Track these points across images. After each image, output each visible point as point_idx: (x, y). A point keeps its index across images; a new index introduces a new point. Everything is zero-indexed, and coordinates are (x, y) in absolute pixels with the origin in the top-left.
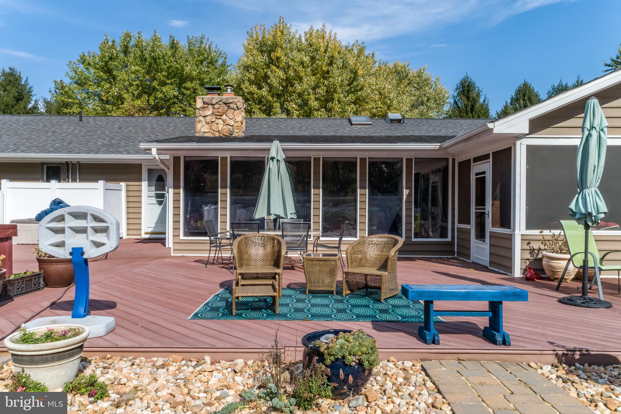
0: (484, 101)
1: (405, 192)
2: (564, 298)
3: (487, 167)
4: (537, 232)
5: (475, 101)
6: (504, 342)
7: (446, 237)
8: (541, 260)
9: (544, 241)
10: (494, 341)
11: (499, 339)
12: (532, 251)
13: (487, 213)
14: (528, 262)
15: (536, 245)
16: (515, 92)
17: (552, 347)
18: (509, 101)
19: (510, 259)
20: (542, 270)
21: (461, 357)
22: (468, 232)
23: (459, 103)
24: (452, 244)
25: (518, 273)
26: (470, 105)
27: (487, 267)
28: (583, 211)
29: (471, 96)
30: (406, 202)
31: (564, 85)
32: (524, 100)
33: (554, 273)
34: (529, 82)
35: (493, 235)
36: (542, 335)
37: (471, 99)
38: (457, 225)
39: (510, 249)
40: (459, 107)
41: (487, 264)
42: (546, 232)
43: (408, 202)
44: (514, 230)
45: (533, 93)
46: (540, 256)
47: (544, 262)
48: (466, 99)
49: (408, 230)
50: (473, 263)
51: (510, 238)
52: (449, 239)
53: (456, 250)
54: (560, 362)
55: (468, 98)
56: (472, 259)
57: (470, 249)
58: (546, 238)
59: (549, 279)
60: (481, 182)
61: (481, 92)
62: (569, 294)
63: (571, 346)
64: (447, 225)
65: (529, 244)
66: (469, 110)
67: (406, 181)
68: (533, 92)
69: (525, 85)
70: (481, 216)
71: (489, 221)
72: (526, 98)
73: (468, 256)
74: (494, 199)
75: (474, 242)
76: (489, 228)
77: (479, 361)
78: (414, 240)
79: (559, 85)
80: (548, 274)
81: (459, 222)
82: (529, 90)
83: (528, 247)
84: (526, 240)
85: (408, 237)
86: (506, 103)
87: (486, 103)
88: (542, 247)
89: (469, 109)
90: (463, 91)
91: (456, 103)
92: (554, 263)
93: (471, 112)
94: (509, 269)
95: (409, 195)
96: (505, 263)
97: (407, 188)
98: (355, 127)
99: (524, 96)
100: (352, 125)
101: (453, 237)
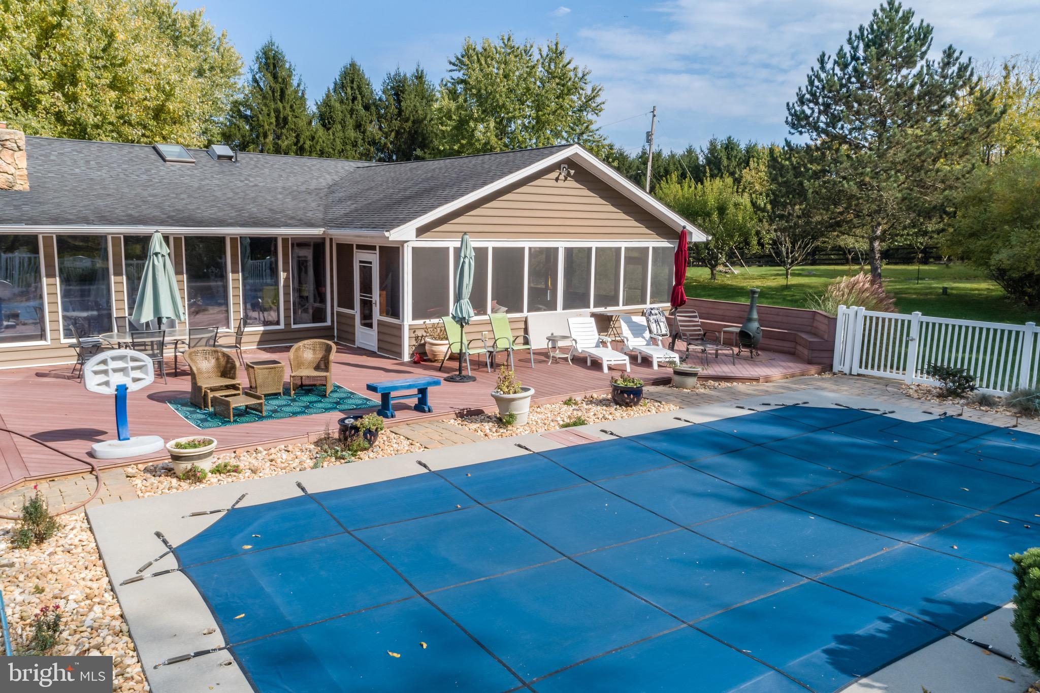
0: (299, 85)
1: (282, 275)
2: (448, 377)
3: (374, 258)
4: (421, 322)
5: (285, 83)
6: (430, 411)
7: (324, 320)
8: (424, 345)
9: (426, 329)
10: (423, 411)
11: (427, 409)
12: (417, 338)
13: (374, 302)
14: (414, 348)
15: (420, 333)
16: (339, 74)
17: (453, 410)
18: (332, 87)
19: (400, 345)
20: (425, 354)
21: (408, 422)
22: (353, 317)
23: (262, 84)
24: (331, 328)
25: (406, 358)
26: (278, 89)
27: (375, 353)
28: (460, 316)
29: (279, 75)
30: (284, 286)
31: (402, 75)
32: (352, 88)
33: (435, 356)
34: (358, 63)
35: (380, 323)
36: (446, 404)
37: (280, 80)
38: (336, 309)
39: (400, 337)
40: (261, 89)
41: (375, 349)
42: (428, 321)
43: (286, 286)
44: (403, 321)
45: (364, 81)
46: (423, 342)
47: (427, 347)
48: (271, 78)
49: (287, 317)
50: (358, 347)
51: (399, 328)
52: (329, 323)
53: (336, 334)
54: (457, 417)
55: (275, 77)
56: (357, 344)
57: (354, 334)
58: (428, 326)
59: (431, 361)
60: (366, 271)
61: (294, 70)
62: (448, 373)
63: (462, 407)
64: (326, 307)
65: (414, 332)
66: (279, 97)
67: (283, 263)
68: (363, 77)
69: (353, 65)
70: (367, 305)
71: (376, 310)
72: (355, 86)
73: (353, 342)
74: (381, 289)
75: (359, 329)
76: (377, 316)
77: (417, 423)
78: (293, 326)
79: (396, 75)
80: (430, 357)
81: (339, 306)
82: (358, 76)
83: (414, 335)
84: (413, 329)
85: (287, 324)
86: (329, 91)
87: (302, 87)
88: (425, 334)
89: (278, 95)
90: (266, 64)
91: (255, 80)
92: (435, 348)
93: (281, 101)
94: (399, 354)
95: (287, 279)
96: (396, 349)
97: (284, 271)
98: (172, 166)
99: (352, 82)
100: (165, 161)
101: (332, 321)
